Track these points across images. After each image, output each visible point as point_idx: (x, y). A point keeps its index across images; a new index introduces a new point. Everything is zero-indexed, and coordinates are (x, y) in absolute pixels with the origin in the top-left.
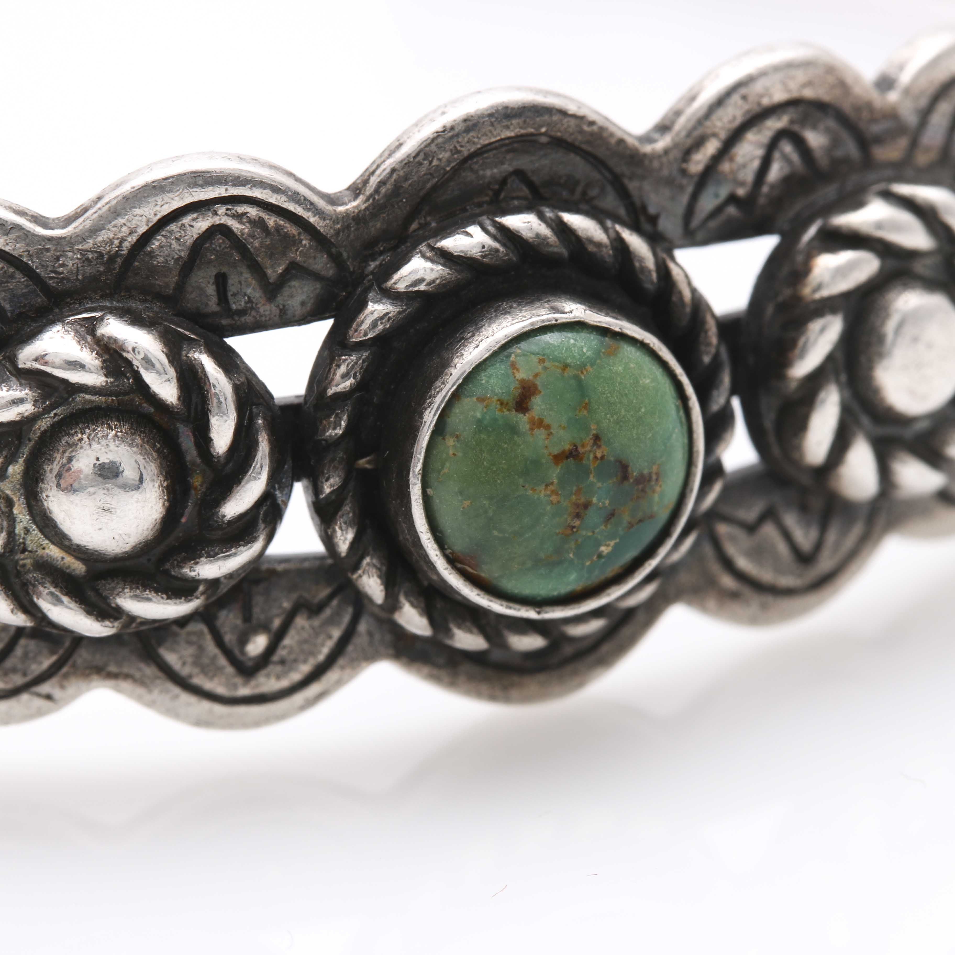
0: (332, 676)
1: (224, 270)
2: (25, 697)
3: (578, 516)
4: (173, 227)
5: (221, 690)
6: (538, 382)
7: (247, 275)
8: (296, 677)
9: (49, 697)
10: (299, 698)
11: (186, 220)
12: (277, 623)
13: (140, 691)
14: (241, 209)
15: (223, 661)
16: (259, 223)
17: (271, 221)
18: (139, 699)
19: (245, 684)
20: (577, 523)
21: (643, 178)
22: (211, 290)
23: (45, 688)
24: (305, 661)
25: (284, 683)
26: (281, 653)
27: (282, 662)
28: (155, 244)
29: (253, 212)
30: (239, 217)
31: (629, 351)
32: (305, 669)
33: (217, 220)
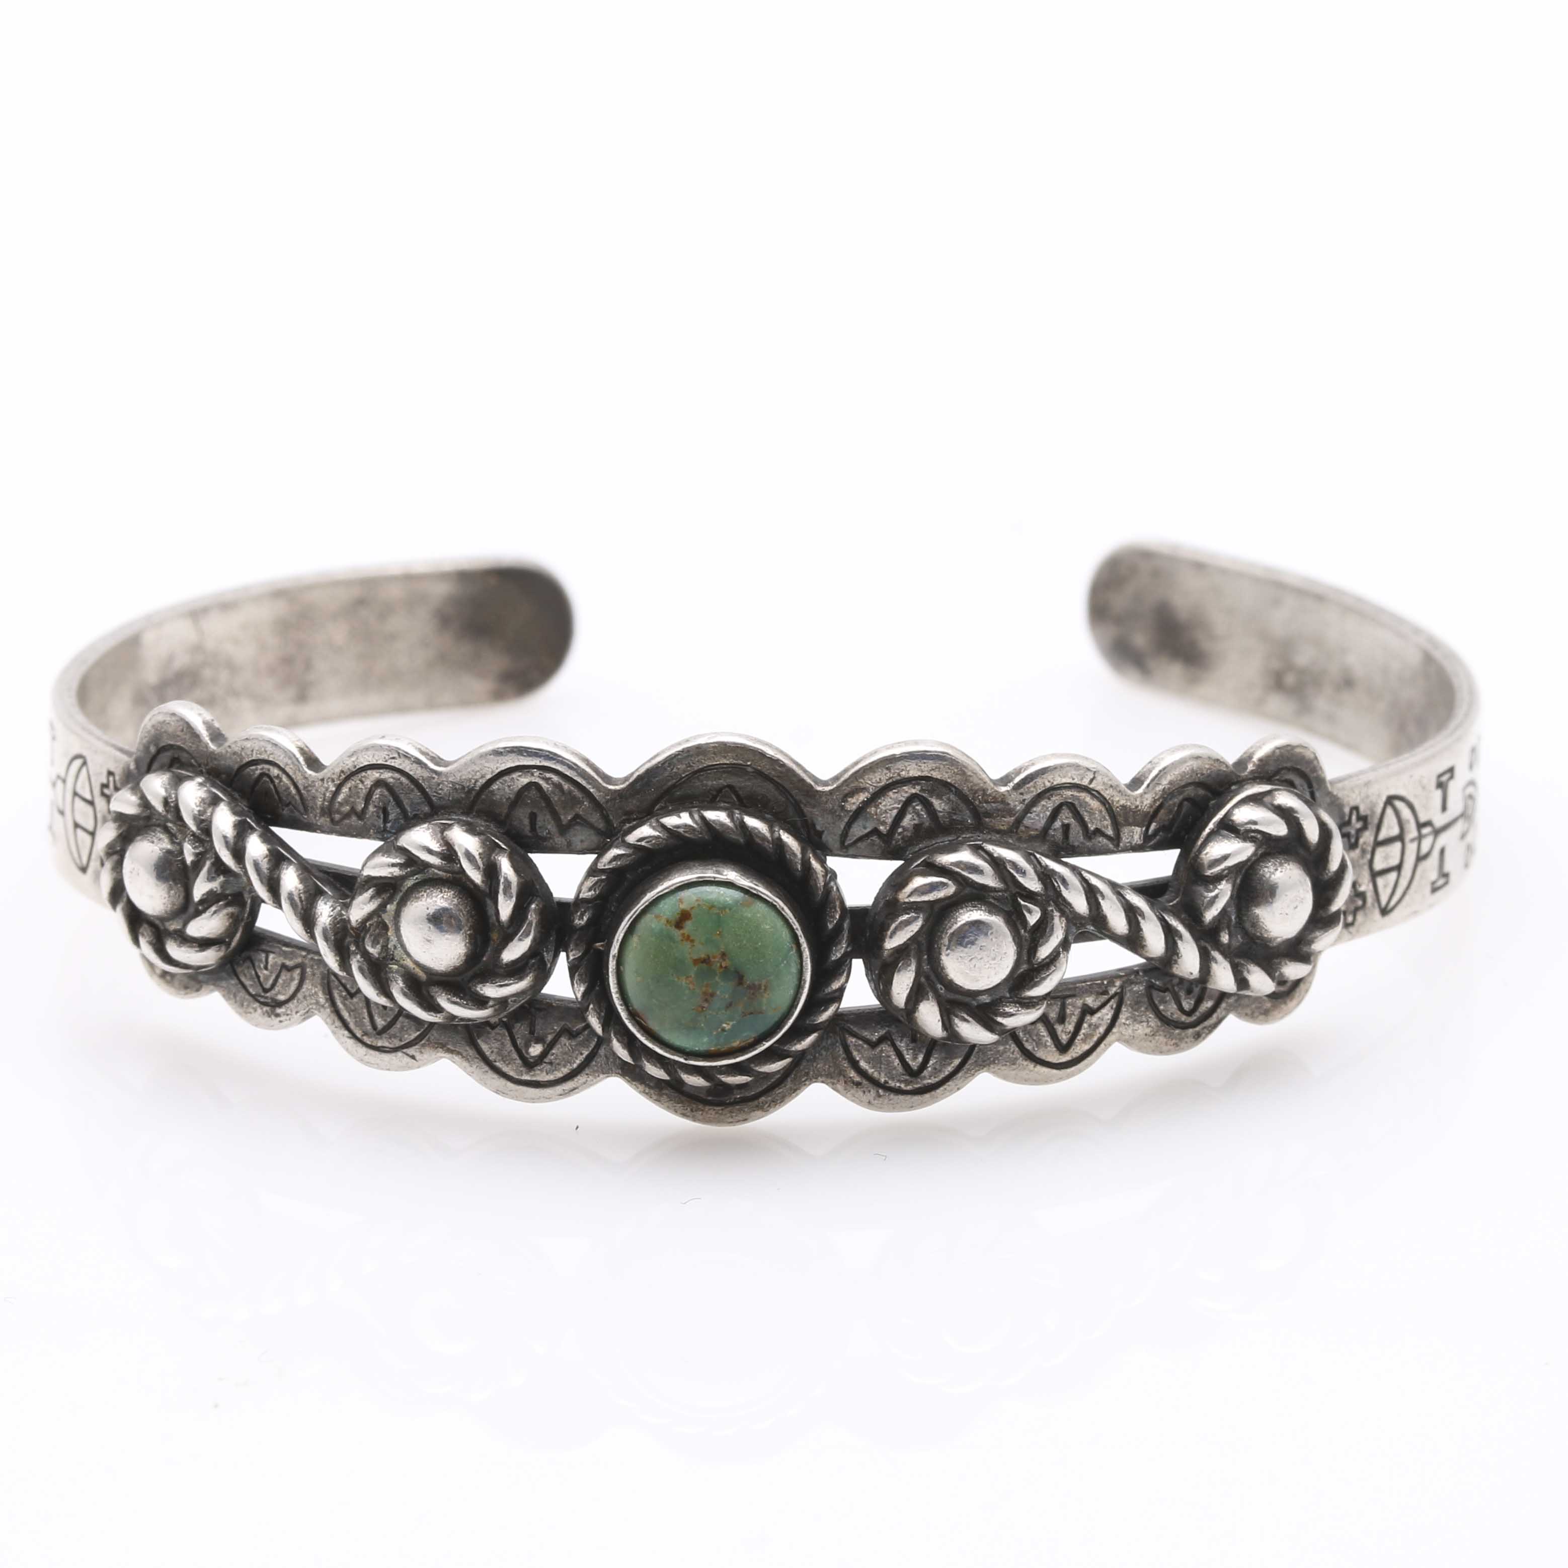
0: (581, 1079)
1: (535, 811)
2: (400, 1054)
3: (706, 1000)
4: (506, 778)
5: (512, 1074)
6: (693, 913)
7: (548, 817)
8: (559, 1075)
9: (413, 1057)
10: (559, 1089)
11: (515, 775)
12: (550, 1038)
13: (465, 1064)
14: (548, 775)
15: (515, 1055)
16: (558, 786)
17: (566, 786)
18: (465, 1069)
19: (527, 1073)
20: (706, 1005)
21: (814, 807)
22: (526, 822)
23: (411, 1051)
24: (565, 1066)
25: (551, 1077)
26: (551, 1057)
27: (551, 1063)
28: (495, 787)
29: (555, 778)
30: (547, 780)
31: (760, 906)
32: (566, 1070)
33: (533, 780)
